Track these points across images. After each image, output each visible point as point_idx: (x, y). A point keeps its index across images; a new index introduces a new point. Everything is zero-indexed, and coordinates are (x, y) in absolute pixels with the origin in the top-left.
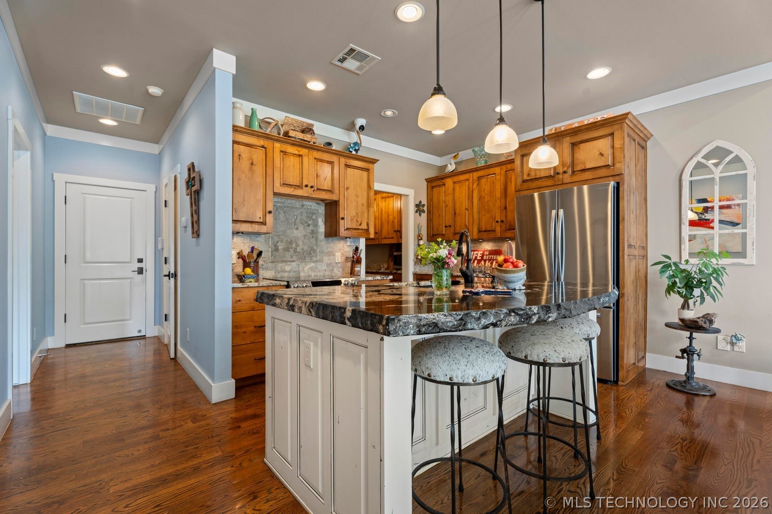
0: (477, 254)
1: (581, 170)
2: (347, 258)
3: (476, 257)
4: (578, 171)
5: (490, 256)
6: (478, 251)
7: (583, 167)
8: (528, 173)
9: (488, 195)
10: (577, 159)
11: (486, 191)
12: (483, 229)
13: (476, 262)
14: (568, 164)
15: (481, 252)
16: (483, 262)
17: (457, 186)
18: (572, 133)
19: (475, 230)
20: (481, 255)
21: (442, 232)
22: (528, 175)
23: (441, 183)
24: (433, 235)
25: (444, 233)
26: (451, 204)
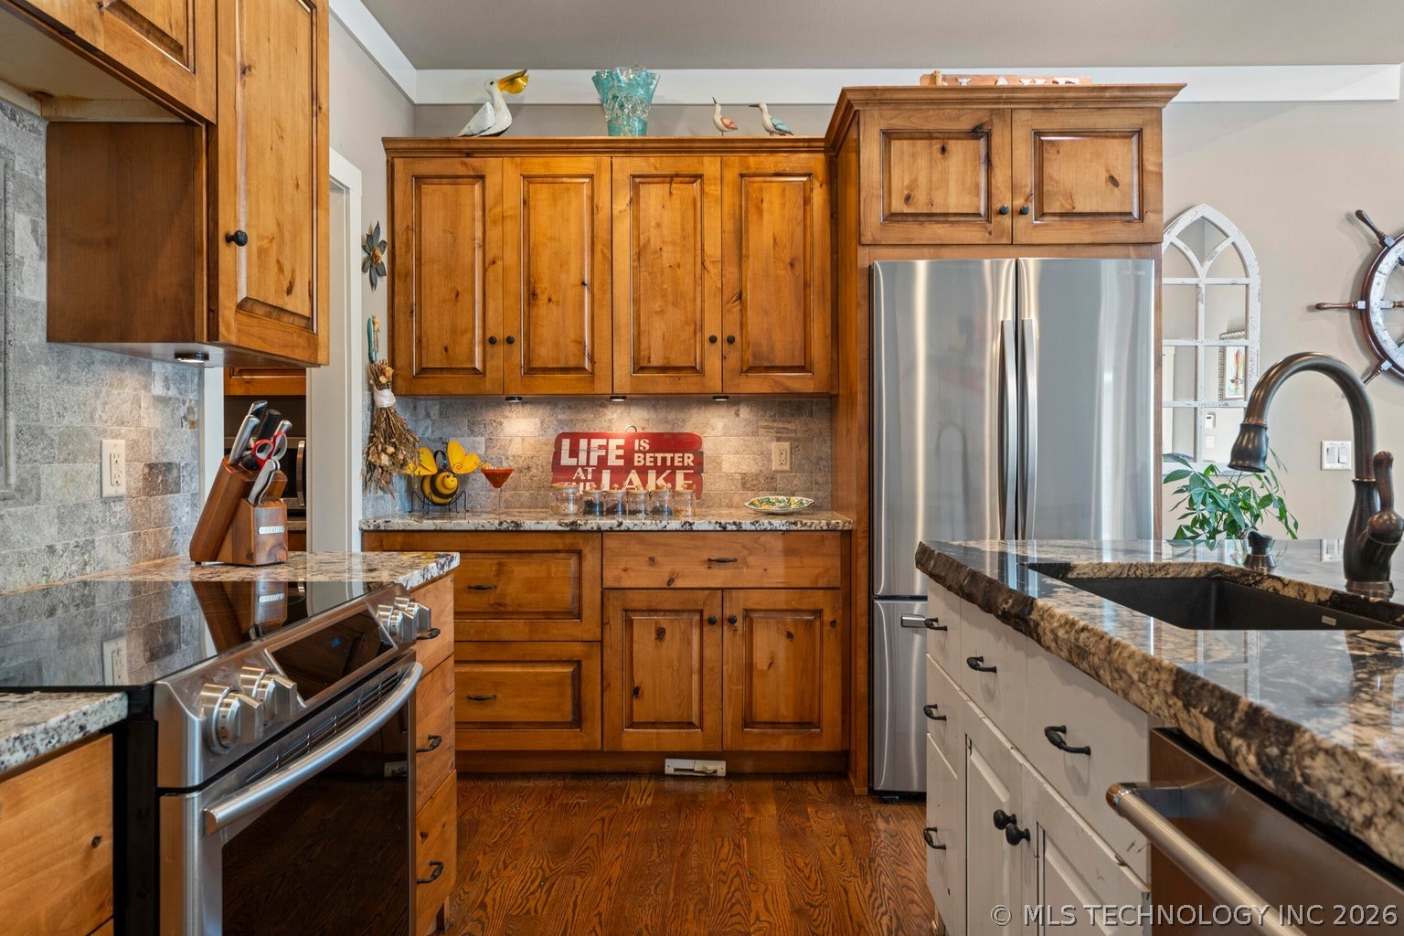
0: (606, 447)
1: (1061, 215)
2: (151, 466)
3: (603, 461)
4: (1054, 214)
5: (659, 456)
6: (607, 437)
7: (1068, 208)
8: (906, 192)
9: (674, 243)
10: (1051, 178)
11: (666, 231)
12: (655, 362)
13: (606, 476)
14: (1028, 190)
15: (621, 442)
16: (634, 476)
17: (542, 194)
18: (1038, 101)
19: (623, 362)
20: (621, 452)
21: (473, 360)
22: (908, 199)
23: (461, 171)
24: (423, 370)
25: (478, 365)
26: (511, 257)
